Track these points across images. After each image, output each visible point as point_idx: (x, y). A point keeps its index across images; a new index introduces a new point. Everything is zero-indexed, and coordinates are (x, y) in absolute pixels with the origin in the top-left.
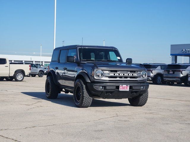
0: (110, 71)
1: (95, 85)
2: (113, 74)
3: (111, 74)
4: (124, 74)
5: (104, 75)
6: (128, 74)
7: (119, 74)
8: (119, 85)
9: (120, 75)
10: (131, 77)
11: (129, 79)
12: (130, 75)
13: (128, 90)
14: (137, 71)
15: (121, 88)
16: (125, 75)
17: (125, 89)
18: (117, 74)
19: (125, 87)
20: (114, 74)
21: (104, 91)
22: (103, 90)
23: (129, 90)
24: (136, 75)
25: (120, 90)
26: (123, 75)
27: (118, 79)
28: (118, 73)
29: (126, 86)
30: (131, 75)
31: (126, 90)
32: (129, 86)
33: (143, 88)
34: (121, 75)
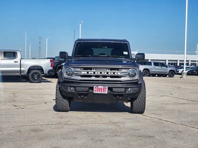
0: (82, 69)
1: (64, 85)
2: (86, 73)
3: (83, 73)
4: (101, 73)
5: (75, 73)
6: (107, 73)
7: (94, 73)
8: (93, 86)
9: (96, 73)
10: (111, 77)
11: (108, 78)
12: (109, 73)
13: (106, 92)
14: (122, 69)
15: (96, 89)
16: (103, 73)
17: (102, 91)
18: (91, 72)
19: (102, 89)
20: (88, 73)
21: (74, 93)
22: (73, 91)
23: (108, 93)
24: (119, 73)
25: (94, 92)
26: (99, 73)
27: (93, 78)
28: (93, 70)
29: (103, 87)
30: (111, 73)
31: (103, 93)
32: (107, 87)
33: (131, 90)
34: (98, 73)
